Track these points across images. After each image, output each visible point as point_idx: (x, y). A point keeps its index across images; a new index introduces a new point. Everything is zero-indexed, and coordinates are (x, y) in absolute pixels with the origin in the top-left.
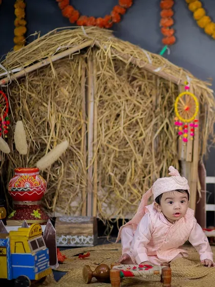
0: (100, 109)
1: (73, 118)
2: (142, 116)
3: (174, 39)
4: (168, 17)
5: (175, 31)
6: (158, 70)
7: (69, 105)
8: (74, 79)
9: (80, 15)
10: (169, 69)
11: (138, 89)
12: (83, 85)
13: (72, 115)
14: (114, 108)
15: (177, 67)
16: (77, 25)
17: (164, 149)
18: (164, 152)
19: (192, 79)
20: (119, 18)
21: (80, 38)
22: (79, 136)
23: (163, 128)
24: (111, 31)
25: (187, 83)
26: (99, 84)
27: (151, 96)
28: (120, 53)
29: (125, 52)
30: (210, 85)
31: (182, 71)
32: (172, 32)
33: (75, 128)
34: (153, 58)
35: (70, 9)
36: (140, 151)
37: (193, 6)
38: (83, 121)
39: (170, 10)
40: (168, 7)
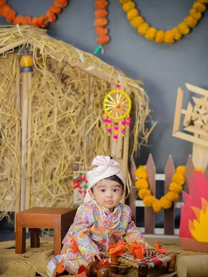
0: (34, 106)
1: (8, 114)
2: (74, 114)
3: (107, 38)
4: (102, 17)
5: (109, 31)
6: (89, 69)
7: (3, 101)
8: (9, 77)
9: (17, 15)
10: (101, 68)
11: (70, 86)
12: (18, 82)
13: (7, 112)
14: (47, 105)
15: (109, 66)
16: (13, 24)
17: (96, 146)
18: (96, 148)
19: (123, 78)
20: (55, 18)
21: (14, 37)
22: (13, 131)
23: (95, 125)
24: (45, 30)
25: (119, 82)
26: (33, 82)
27: (84, 93)
28: (52, 51)
29: (58, 51)
30: (142, 83)
31: (113, 70)
32: (106, 32)
33: (9, 124)
34: (85, 56)
35: (7, 9)
36: (72, 148)
37: (126, 7)
38: (16, 118)
39: (104, 10)
40: (103, 7)
